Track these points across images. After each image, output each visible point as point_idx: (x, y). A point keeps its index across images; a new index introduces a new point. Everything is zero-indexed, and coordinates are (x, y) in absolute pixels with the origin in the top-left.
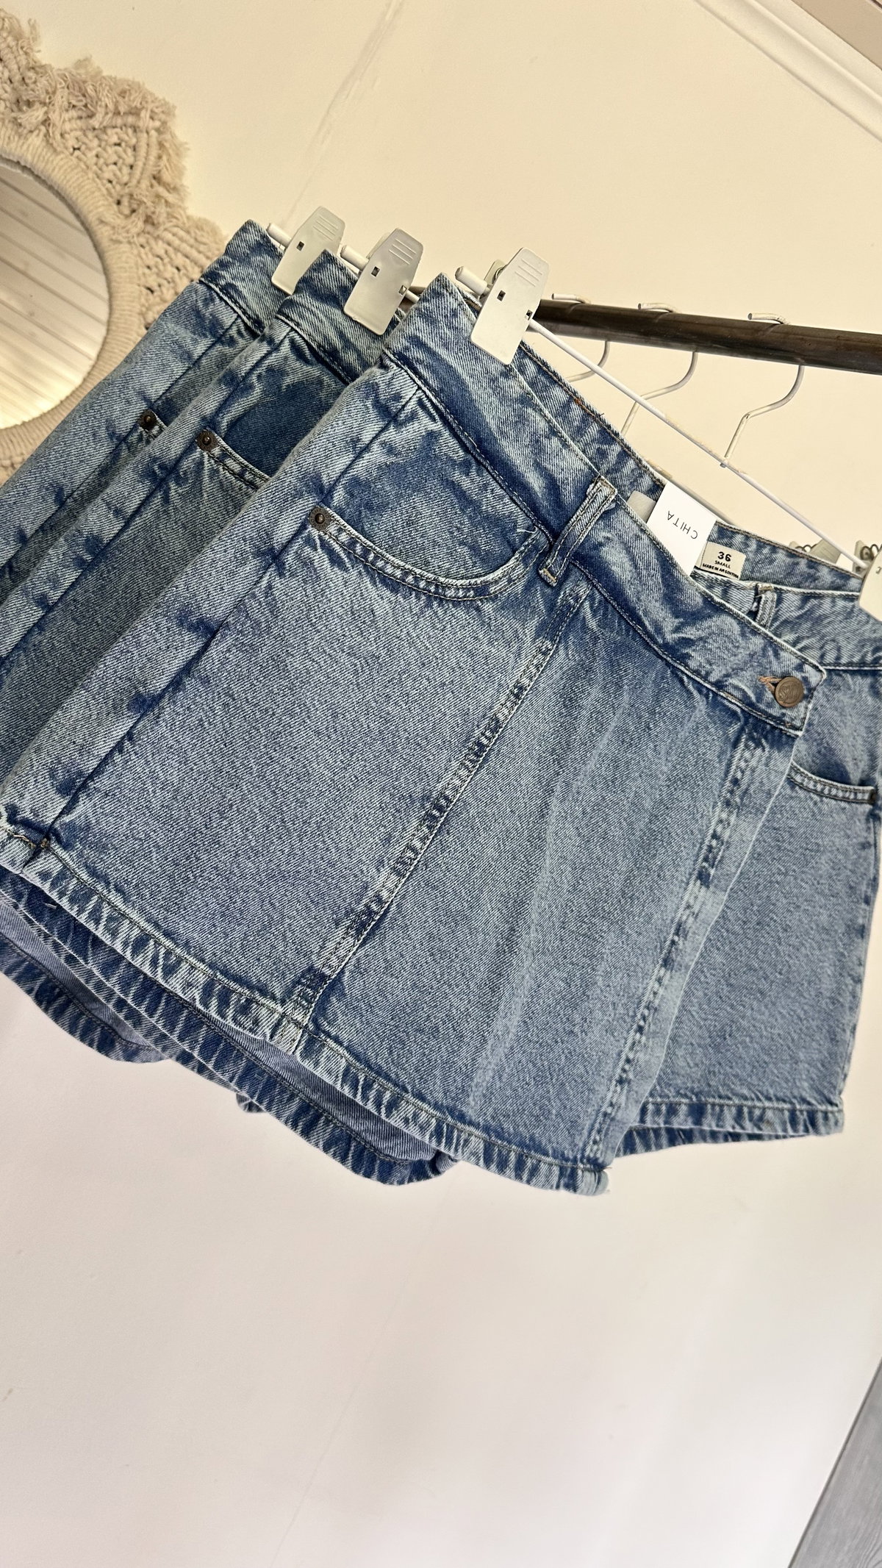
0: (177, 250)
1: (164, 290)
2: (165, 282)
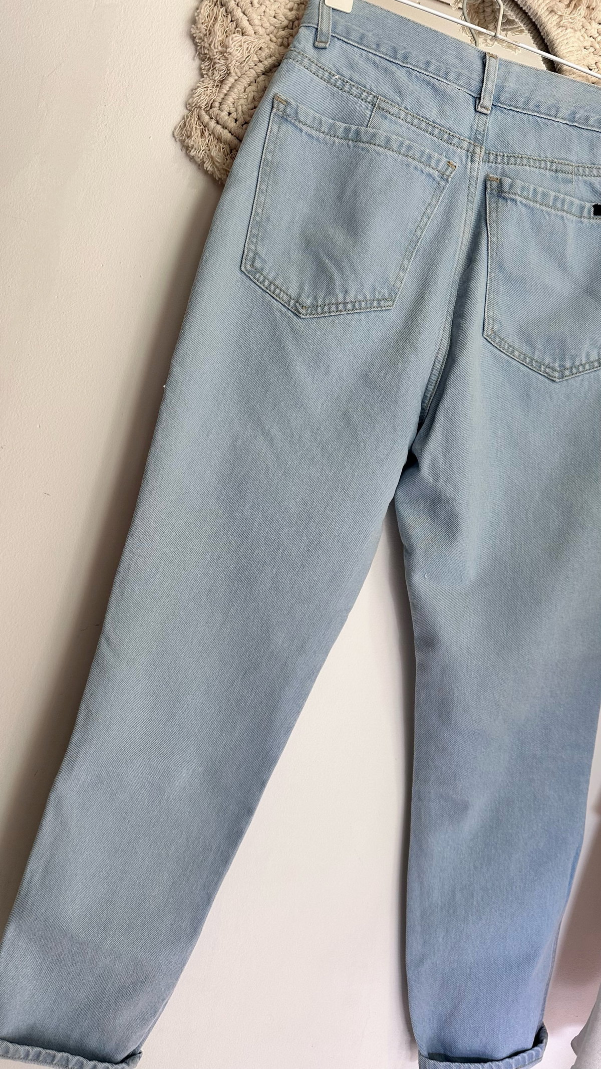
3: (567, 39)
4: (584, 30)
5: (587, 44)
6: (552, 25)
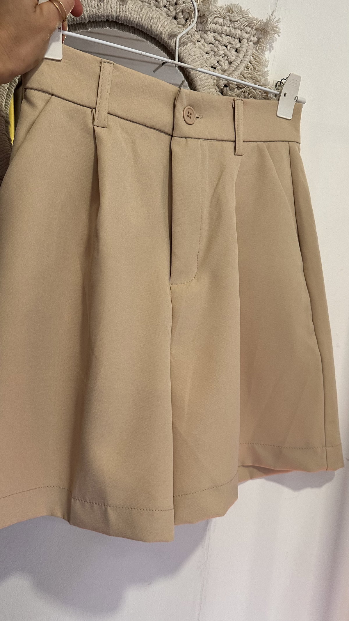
1: (222, 63)
2: (221, 58)
4: (202, 41)
5: (208, 49)
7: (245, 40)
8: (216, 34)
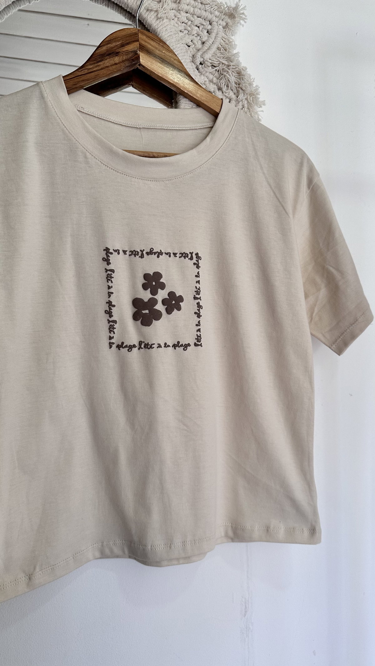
0: (193, 15)
1: (195, 42)
2: (194, 37)
3: (165, 27)
4: (176, 19)
5: (182, 28)
6: (152, 19)
7: (214, 23)
8: (188, 15)
